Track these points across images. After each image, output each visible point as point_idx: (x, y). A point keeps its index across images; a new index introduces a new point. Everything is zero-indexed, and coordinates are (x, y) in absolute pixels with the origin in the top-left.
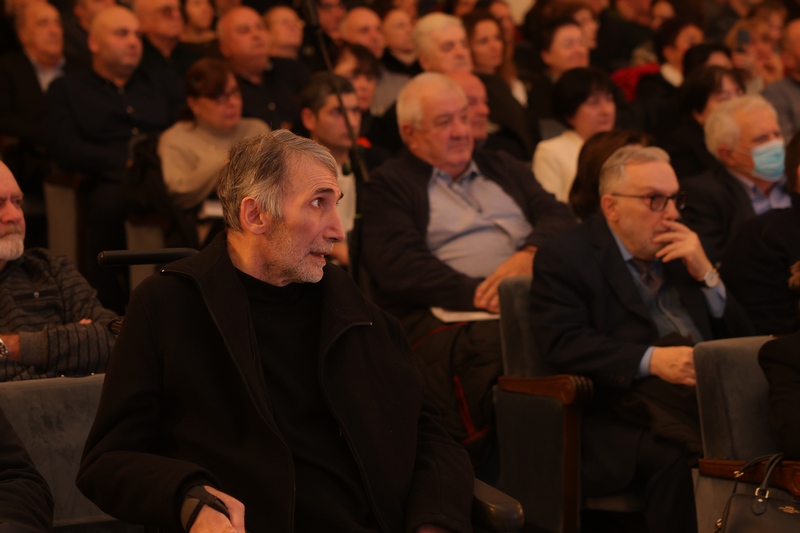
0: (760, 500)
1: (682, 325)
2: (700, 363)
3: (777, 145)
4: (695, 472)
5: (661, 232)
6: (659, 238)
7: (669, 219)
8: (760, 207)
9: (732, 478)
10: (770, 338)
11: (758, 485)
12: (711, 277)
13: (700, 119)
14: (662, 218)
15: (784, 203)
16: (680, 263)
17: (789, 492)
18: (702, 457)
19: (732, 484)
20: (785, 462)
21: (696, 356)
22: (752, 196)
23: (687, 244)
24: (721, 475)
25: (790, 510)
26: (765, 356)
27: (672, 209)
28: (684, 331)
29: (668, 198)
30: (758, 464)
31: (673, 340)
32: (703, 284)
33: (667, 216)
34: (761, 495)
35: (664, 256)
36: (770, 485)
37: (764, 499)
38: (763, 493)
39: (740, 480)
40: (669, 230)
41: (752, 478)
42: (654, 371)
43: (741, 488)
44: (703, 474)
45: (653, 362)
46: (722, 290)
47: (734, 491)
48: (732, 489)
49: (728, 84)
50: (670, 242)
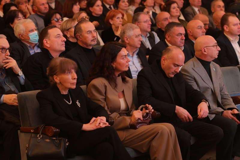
0: (39, 138)
1: (12, 88)
2: (19, 99)
3: (36, 33)
4: (19, 131)
5: (5, 59)
6: (4, 61)
7: (7, 56)
8: (32, 52)
9: (31, 132)
10: (39, 91)
11: (38, 134)
12: (20, 73)
13: (12, 26)
14: (5, 55)
15: (39, 51)
16: (11, 69)
17: (47, 135)
18: (21, 127)
19: (31, 134)
20: (46, 127)
21: (18, 97)
22: (29, 49)
23: (13, 63)
24: (27, 132)
25: (48, 140)
26: (38, 96)
27: (8, 53)
28: (13, 90)
29: (7, 49)
30: (38, 128)
31: (10, 92)
32: (18, 75)
33: (7, 55)
34: (39, 137)
35: (6, 67)
36: (42, 134)
37: (40, 138)
38: (40, 136)
39: (33, 133)
40: (7, 59)
41: (36, 132)
42: (5, 102)
43: (33, 135)
44: (21, 132)
45: (4, 99)
46: (24, 77)
47: (31, 136)
48: (30, 135)
49: (20, 15)
50: (8, 63)
